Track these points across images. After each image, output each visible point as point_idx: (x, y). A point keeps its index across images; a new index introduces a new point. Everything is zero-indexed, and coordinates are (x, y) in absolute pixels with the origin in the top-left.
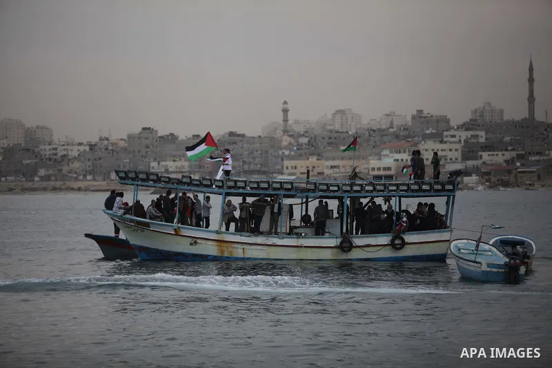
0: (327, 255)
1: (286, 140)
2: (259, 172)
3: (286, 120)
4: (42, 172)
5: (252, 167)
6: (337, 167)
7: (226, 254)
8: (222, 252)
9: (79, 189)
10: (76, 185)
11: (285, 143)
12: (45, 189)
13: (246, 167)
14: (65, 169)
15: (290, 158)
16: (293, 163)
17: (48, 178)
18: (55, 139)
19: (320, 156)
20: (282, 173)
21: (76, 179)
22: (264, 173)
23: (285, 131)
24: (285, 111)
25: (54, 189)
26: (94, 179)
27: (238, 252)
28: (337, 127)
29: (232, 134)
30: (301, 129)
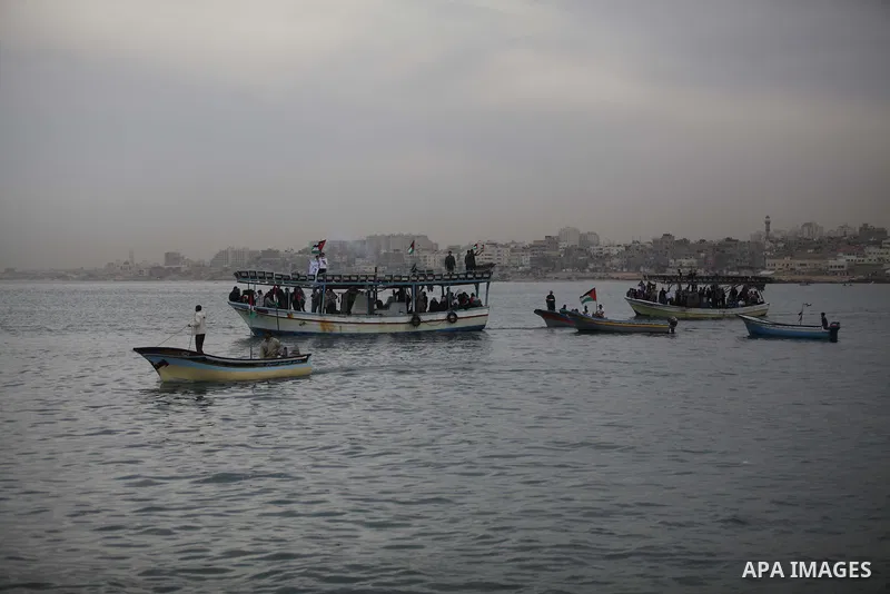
0: (402, 329)
1: (768, 245)
2: (747, 268)
3: (768, 230)
4: (592, 266)
5: (743, 264)
6: (805, 265)
7: (327, 331)
8: (324, 329)
9: (618, 279)
10: (615, 275)
11: (767, 247)
12: (593, 278)
13: (738, 264)
14: (608, 264)
15: (770, 257)
16: (773, 261)
17: (594, 270)
18: (601, 241)
19: (792, 256)
20: (764, 269)
21: (615, 271)
22: (751, 268)
23: (767, 238)
24: (768, 223)
25: (600, 278)
26: (628, 271)
27: (337, 329)
28: (806, 235)
29: (728, 239)
30: (779, 236)
